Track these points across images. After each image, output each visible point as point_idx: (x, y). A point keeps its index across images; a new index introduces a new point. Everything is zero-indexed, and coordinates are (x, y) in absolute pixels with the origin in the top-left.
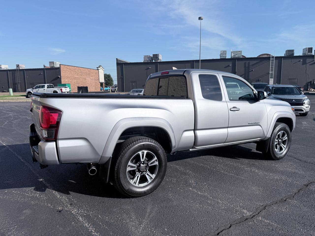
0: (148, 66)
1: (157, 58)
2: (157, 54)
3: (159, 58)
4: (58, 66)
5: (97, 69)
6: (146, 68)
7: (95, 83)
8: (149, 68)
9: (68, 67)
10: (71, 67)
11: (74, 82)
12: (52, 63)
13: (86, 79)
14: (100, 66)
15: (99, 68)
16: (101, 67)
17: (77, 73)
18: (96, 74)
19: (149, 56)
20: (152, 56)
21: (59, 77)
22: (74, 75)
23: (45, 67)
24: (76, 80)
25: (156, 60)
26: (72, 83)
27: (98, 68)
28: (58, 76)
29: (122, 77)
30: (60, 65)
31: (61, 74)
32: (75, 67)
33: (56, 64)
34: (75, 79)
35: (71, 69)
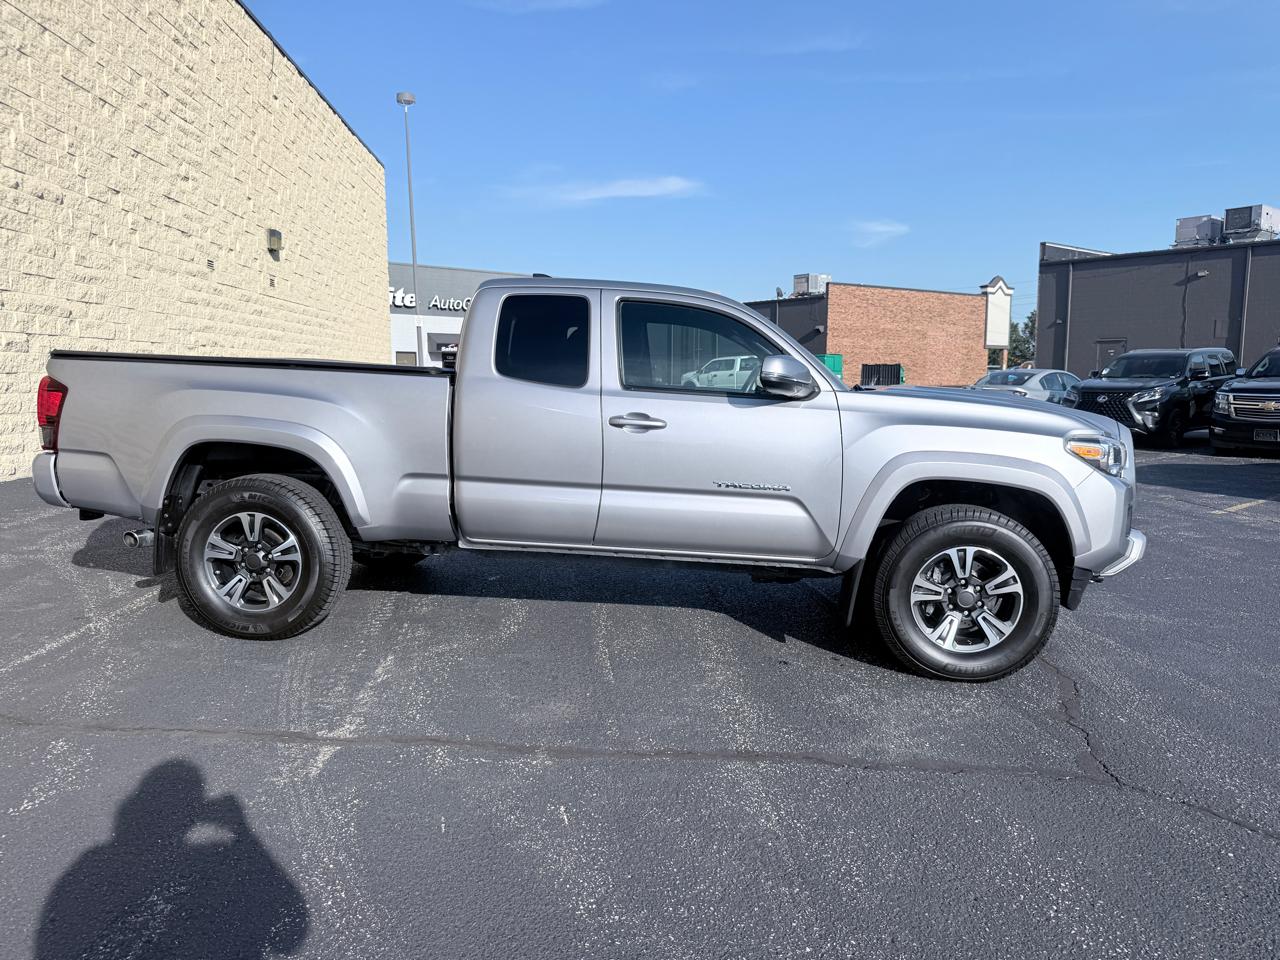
0: (1192, 266)
1: (1248, 225)
2: (1251, 208)
3: (1258, 225)
4: (822, 290)
5: (980, 291)
6: (1183, 277)
7: (965, 351)
8: (1196, 277)
9: (857, 292)
10: (868, 291)
11: (877, 349)
12: (804, 280)
13: (929, 333)
14: (994, 282)
15: (989, 290)
16: (1001, 283)
17: (892, 311)
18: (972, 312)
19: (1205, 219)
20: (1224, 216)
21: (818, 330)
22: (877, 322)
23: (782, 296)
24: (883, 341)
25: (1243, 238)
26: (869, 351)
27: (984, 290)
28: (817, 327)
29: (1059, 321)
30: (828, 284)
31: (826, 318)
32: (886, 291)
33: (816, 283)
34: (881, 335)
35: (868, 300)
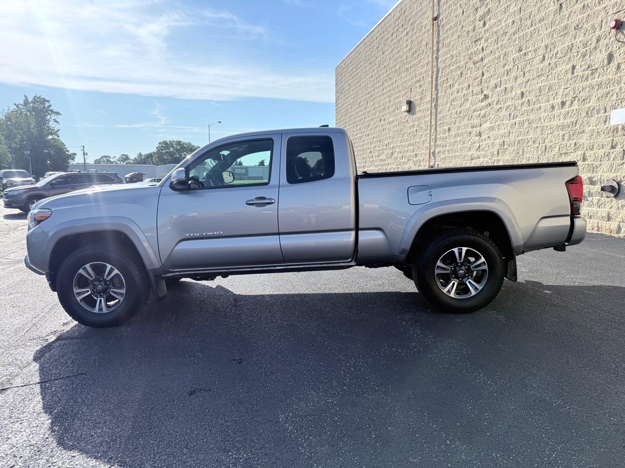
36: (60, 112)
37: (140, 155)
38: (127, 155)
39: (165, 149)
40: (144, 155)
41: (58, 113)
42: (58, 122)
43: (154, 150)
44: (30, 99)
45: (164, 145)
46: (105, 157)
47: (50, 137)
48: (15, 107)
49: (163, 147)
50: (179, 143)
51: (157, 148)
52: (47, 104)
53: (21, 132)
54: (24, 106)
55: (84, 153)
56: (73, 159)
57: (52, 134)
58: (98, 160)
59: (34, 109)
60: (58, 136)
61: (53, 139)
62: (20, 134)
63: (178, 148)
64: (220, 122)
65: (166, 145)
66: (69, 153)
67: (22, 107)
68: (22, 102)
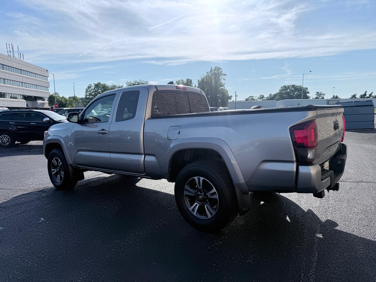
36: (226, 74)
37: (271, 95)
38: (263, 95)
39: (284, 90)
40: (273, 94)
41: (225, 75)
42: (225, 80)
43: (278, 91)
44: (213, 69)
45: (284, 88)
46: (251, 97)
47: (221, 88)
48: (206, 73)
49: (283, 89)
50: (293, 86)
51: (280, 90)
52: (221, 70)
53: (208, 86)
54: (210, 73)
55: (236, 95)
56: (231, 99)
57: (222, 86)
58: (247, 99)
59: (214, 74)
60: (224, 87)
61: (222, 89)
62: (207, 87)
63: (293, 89)
64: (311, 71)
65: (285, 88)
66: (229, 96)
67: (209, 73)
68: (209, 71)
